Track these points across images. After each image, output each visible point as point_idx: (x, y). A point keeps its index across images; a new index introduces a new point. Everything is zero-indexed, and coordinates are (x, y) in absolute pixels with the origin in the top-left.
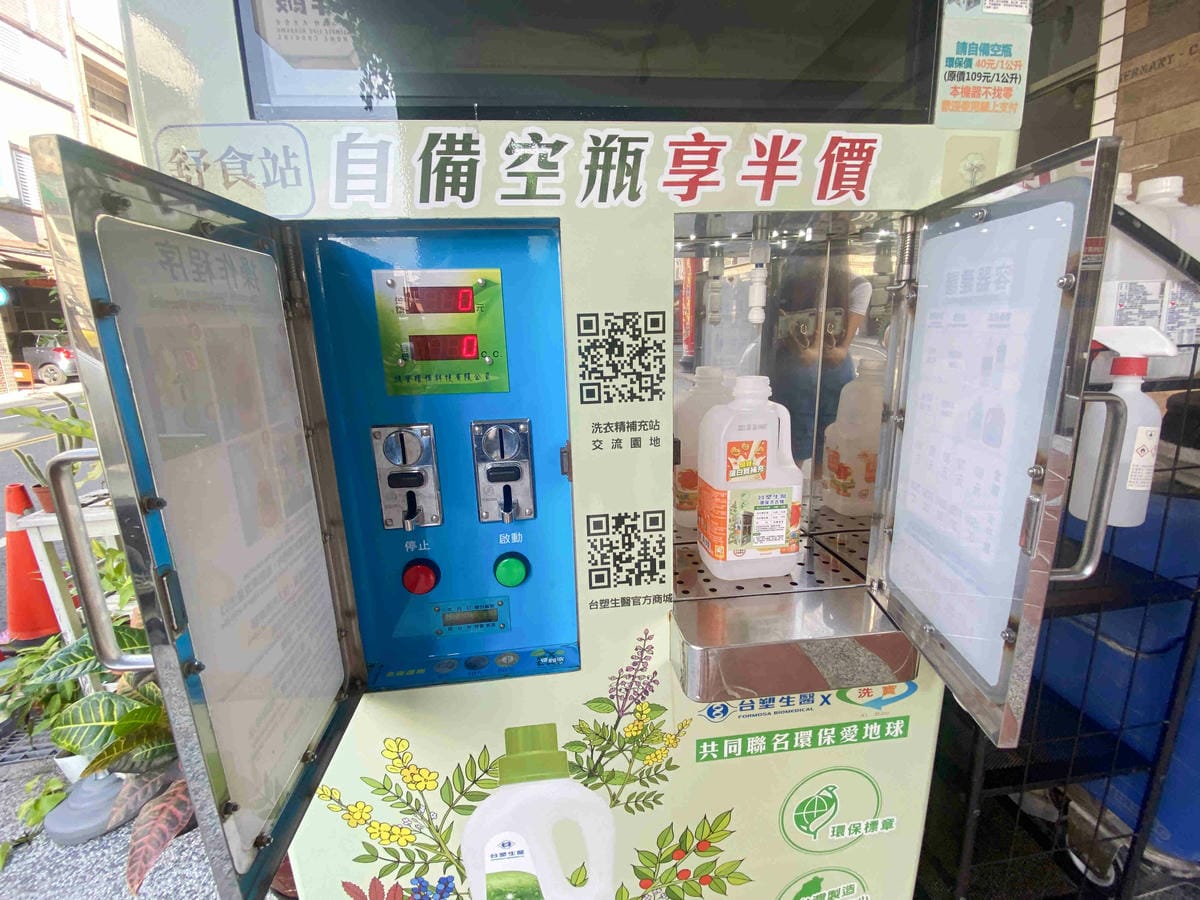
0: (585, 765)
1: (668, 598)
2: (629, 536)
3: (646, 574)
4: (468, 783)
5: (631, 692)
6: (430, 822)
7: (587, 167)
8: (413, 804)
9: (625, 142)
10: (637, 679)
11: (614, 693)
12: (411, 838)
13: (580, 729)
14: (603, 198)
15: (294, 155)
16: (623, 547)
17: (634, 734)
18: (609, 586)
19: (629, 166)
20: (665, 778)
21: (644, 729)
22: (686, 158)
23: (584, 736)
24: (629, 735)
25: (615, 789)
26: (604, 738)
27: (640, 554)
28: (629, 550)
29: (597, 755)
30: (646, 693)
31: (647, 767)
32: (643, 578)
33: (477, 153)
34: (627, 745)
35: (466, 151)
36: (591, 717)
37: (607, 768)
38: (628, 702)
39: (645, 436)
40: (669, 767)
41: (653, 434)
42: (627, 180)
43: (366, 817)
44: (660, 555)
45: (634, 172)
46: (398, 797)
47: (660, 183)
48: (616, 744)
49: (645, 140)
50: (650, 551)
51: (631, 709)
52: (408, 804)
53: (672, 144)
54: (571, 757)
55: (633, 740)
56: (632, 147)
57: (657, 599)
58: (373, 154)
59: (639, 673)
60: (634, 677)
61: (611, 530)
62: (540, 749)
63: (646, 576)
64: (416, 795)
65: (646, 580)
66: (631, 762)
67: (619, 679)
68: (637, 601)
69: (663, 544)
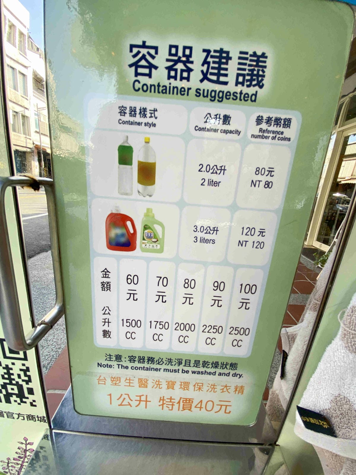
1: (42, 419)
27: (3, 377)
32: (12, 399)
44: (27, 382)
50: (15, 377)
60: (22, 465)
63: (15, 398)
67: (8, 463)
68: (10, 415)
69: (28, 373)
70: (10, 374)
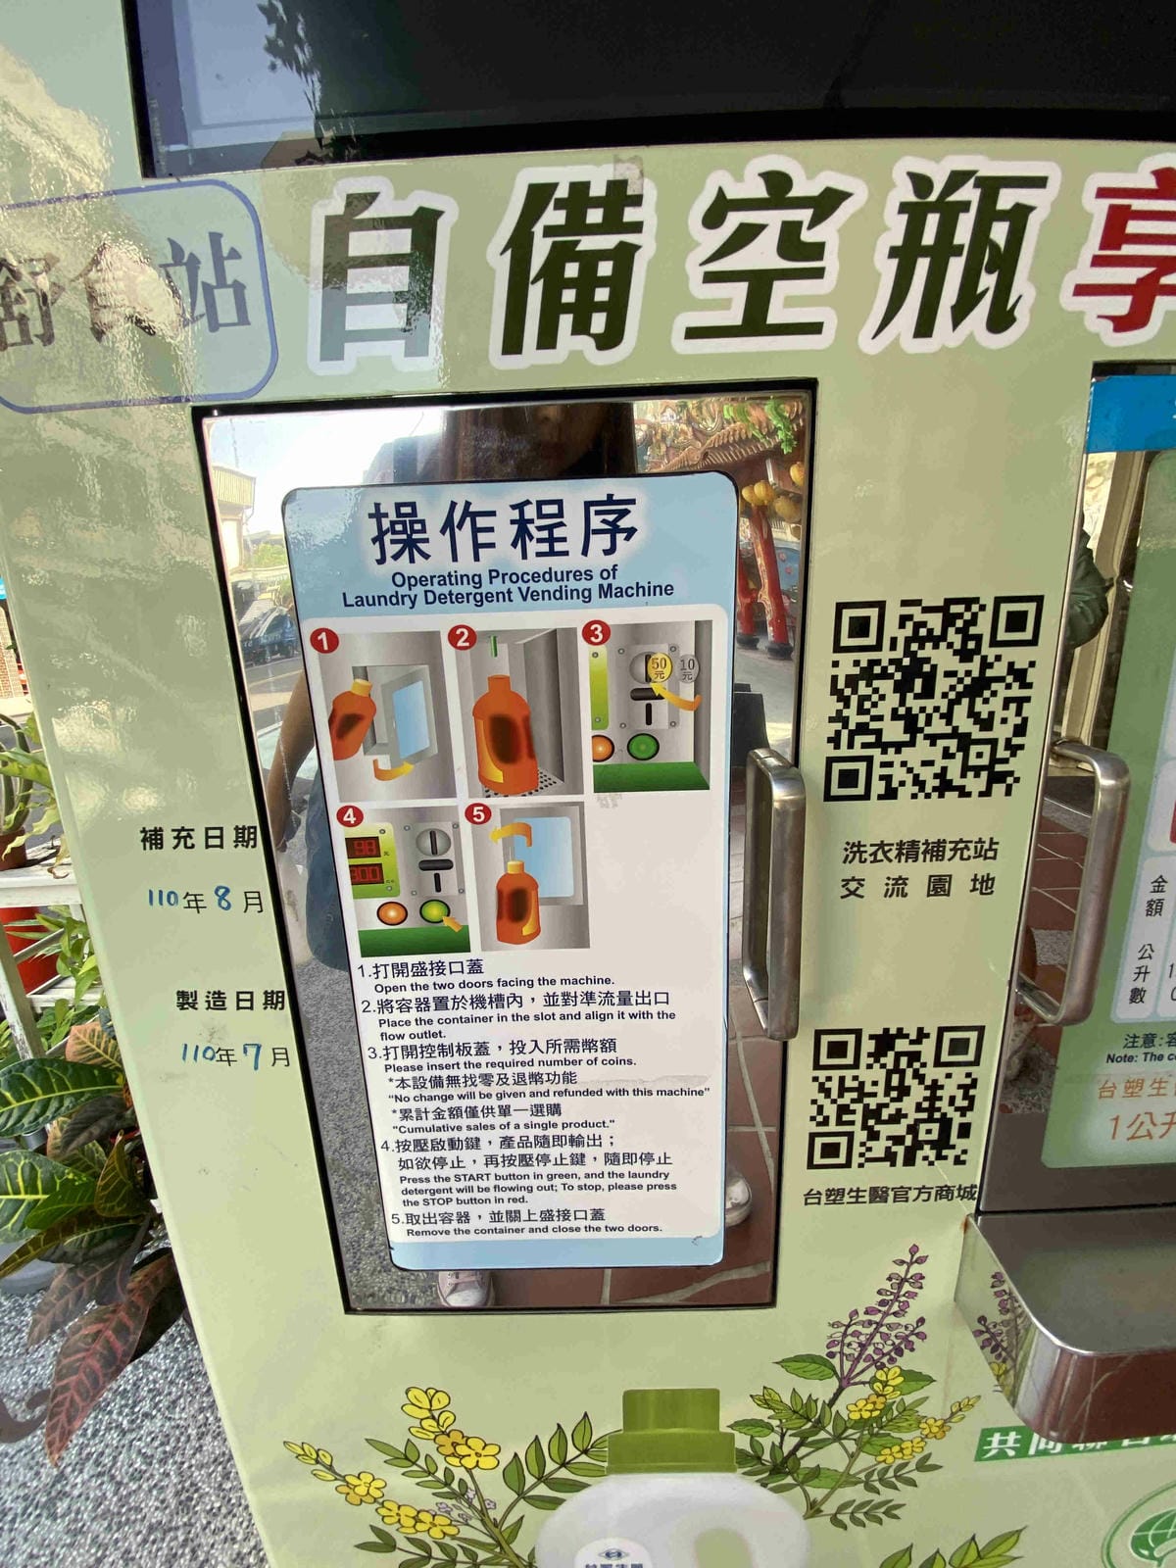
0: (766, 1456)
1: (966, 1193)
2: (902, 1073)
3: (927, 1147)
4: (550, 1466)
5: (870, 1350)
6: (483, 1514)
7: (894, 252)
8: (455, 1485)
9: (990, 187)
10: (884, 1329)
11: (836, 1349)
12: (452, 1531)
13: (766, 1400)
14: (924, 327)
15: (234, 254)
16: (887, 1094)
17: (866, 1415)
18: (848, 1164)
19: (994, 246)
20: (912, 1483)
21: (887, 1408)
22: (1133, 227)
23: (771, 1412)
24: (855, 1416)
25: (817, 1493)
26: (808, 1420)
27: (919, 1108)
28: (899, 1099)
29: (790, 1442)
30: (900, 1352)
31: (880, 1467)
32: (920, 1154)
33: (637, 227)
34: (850, 1431)
35: (613, 223)
36: (785, 1386)
37: (808, 1463)
38: (862, 1365)
39: (961, 871)
40: (923, 1466)
41: (981, 867)
42: (988, 281)
43: (377, 1494)
44: (963, 1111)
45: (1005, 263)
46: (430, 1474)
47: (1068, 287)
48: (830, 1428)
49: (1039, 182)
50: (943, 1105)
51: (866, 1377)
52: (447, 1484)
53: (1103, 193)
54: (742, 1442)
55: (861, 1424)
56: (1006, 199)
57: (944, 1192)
58: (401, 241)
59: (891, 1319)
60: (879, 1324)
61: (865, 1060)
62: (684, 1426)
63: (927, 1150)
64: (459, 1473)
65: (925, 1158)
66: (852, 1457)
67: (848, 1326)
68: (901, 1194)
69: (972, 1092)
70: (933, 1098)
